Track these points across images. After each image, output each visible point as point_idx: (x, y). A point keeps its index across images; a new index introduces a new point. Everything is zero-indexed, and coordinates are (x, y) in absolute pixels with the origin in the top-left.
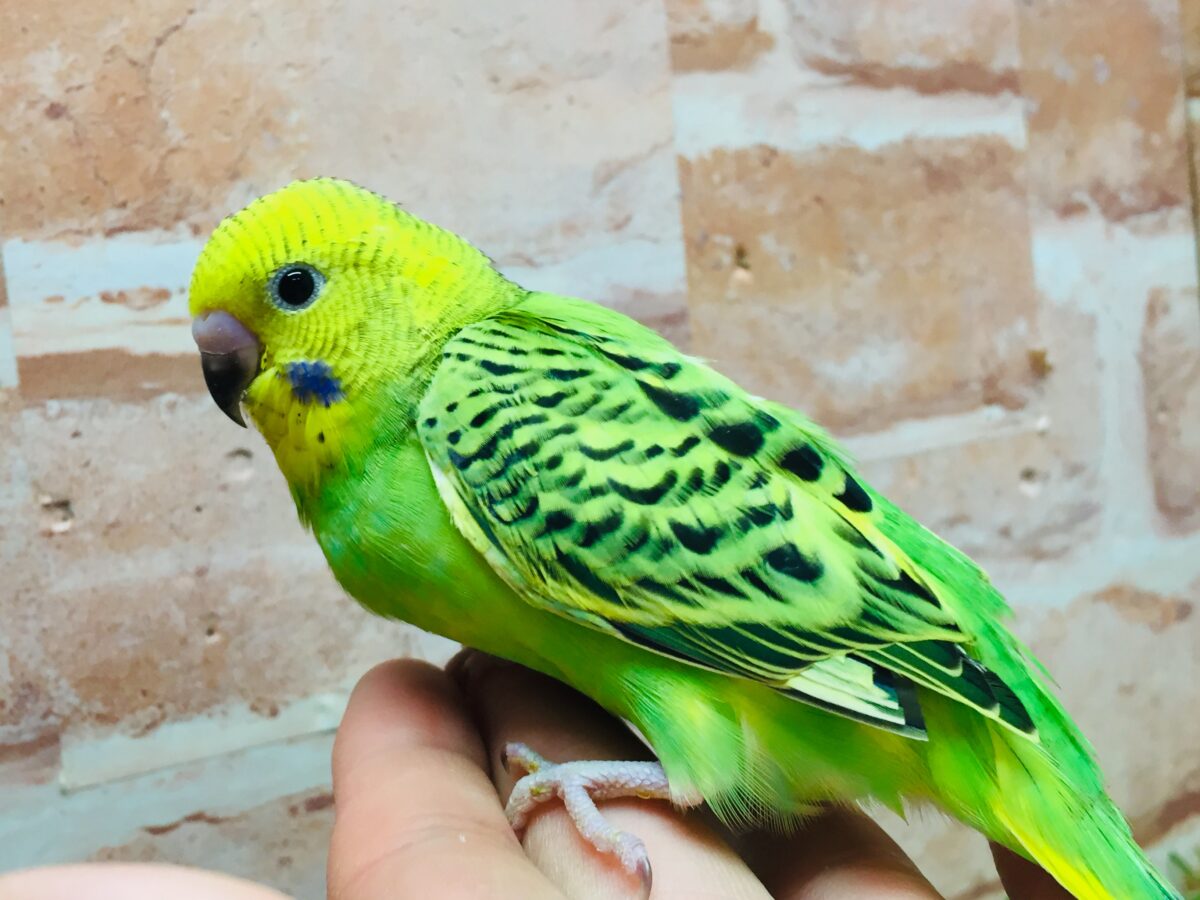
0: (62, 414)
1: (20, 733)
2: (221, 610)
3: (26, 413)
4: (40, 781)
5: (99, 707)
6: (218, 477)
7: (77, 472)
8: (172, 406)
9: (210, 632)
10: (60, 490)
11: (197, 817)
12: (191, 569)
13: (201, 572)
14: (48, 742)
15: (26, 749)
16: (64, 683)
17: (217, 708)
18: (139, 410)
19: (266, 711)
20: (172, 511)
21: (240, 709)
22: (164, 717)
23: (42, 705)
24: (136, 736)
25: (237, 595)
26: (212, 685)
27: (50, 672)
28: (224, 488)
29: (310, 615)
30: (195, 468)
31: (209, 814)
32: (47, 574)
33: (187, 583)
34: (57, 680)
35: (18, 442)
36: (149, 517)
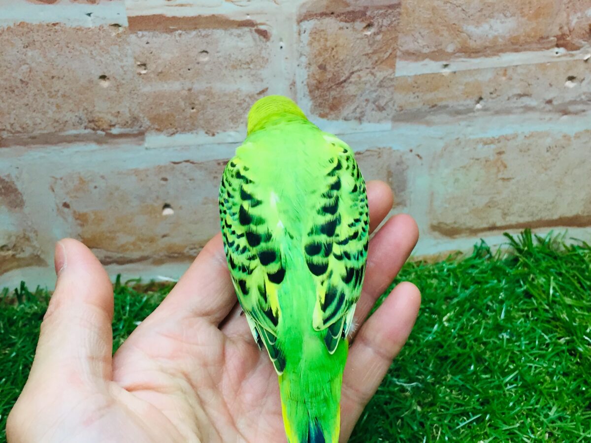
0: (143, 36)
1: (133, 131)
2: (196, 102)
3: (131, 35)
4: (140, 145)
5: (157, 127)
6: (196, 59)
7: (148, 55)
8: (180, 35)
9: (193, 108)
10: (143, 60)
11: (187, 161)
12: (186, 88)
13: (190, 90)
14: (141, 135)
15: (135, 136)
16: (146, 119)
17: (195, 131)
18: (169, 36)
19: (211, 134)
20: (180, 70)
21: (202, 133)
22: (177, 132)
23: (139, 124)
24: (168, 136)
25: (202, 98)
26: (193, 124)
27: (141, 115)
28: (198, 63)
29: (227, 106)
30: (188, 56)
31: (191, 161)
32: (139, 86)
33: (185, 92)
34: (144, 118)
35: (129, 44)
36: (172, 71)
